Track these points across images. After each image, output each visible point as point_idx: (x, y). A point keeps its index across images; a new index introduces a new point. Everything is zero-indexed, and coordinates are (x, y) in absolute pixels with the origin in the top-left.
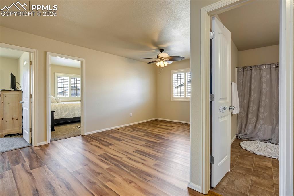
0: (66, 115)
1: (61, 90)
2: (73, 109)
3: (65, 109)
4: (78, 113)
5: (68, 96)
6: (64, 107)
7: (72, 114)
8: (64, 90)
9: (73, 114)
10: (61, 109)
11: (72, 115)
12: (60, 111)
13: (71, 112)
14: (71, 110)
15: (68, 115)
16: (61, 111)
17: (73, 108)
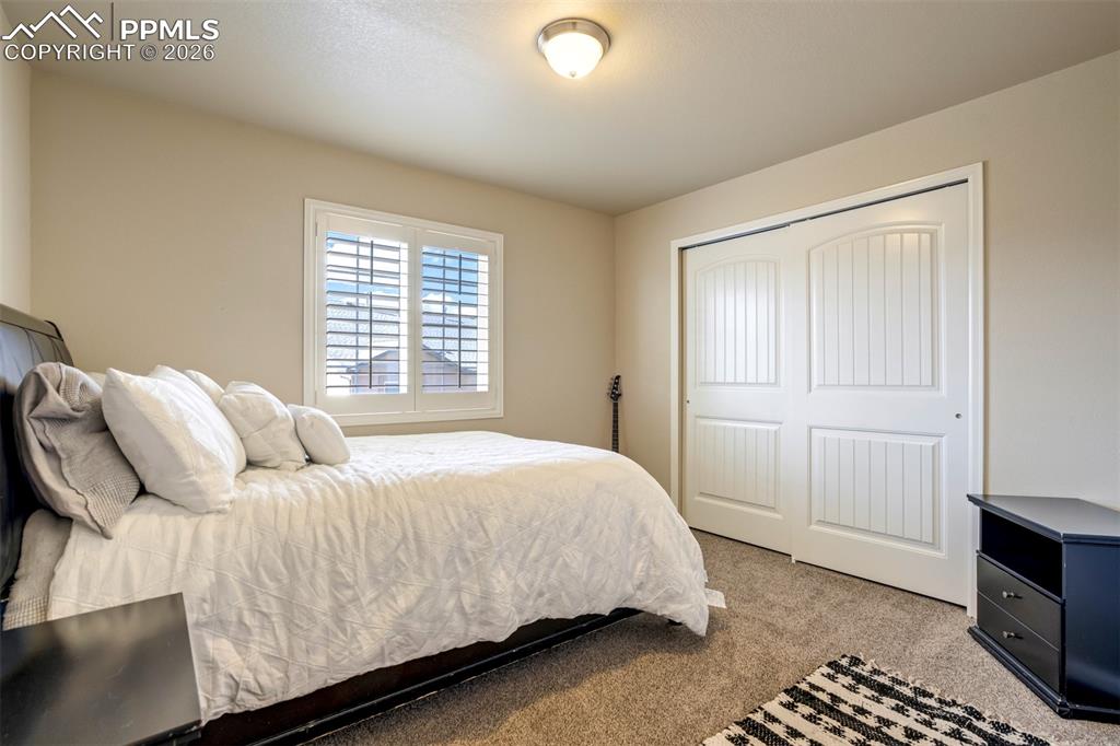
0: (401, 628)
1: (350, 353)
2: (469, 544)
3: (379, 556)
4: (516, 587)
5: (404, 390)
6: (372, 524)
7: (461, 609)
8: (375, 353)
9: (467, 600)
10: (333, 559)
11: (457, 622)
12: (323, 583)
13: (446, 584)
14: (449, 562)
15: (416, 626)
16: (337, 583)
17: (472, 535)
